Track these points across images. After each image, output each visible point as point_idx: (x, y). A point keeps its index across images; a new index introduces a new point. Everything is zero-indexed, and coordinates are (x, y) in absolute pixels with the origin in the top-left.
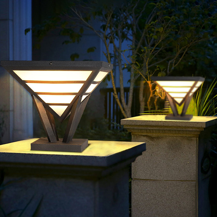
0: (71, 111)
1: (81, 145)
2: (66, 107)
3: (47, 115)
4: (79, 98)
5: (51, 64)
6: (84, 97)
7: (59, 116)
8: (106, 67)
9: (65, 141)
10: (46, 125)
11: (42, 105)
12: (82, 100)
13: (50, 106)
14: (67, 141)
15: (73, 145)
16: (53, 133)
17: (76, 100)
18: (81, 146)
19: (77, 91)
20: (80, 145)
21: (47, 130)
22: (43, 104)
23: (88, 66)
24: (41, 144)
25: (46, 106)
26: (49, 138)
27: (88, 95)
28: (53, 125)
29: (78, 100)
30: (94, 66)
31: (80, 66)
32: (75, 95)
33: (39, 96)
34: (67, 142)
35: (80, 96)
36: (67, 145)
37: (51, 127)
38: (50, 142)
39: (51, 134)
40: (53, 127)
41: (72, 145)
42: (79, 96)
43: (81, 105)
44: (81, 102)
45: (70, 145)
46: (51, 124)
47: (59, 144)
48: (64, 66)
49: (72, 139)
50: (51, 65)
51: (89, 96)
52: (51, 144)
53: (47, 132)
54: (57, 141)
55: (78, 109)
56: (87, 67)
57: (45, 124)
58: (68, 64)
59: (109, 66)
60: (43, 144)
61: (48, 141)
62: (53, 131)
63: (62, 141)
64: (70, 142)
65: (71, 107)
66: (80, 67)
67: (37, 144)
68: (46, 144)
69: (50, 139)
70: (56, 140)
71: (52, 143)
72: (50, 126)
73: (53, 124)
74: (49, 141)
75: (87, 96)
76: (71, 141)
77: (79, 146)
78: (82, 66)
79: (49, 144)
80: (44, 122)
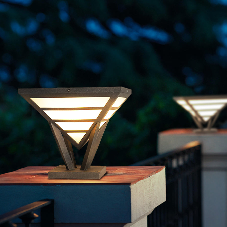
0: (89, 137)
1: (99, 172)
2: (85, 133)
3: (64, 143)
4: (98, 124)
5: (69, 90)
6: (102, 123)
7: (77, 143)
8: (125, 93)
9: (83, 169)
10: (64, 153)
11: (60, 132)
12: (100, 127)
13: (67, 133)
14: (85, 168)
15: (91, 173)
16: (71, 160)
17: (94, 127)
18: (99, 173)
19: (95, 118)
20: (98, 172)
21: (65, 158)
22: (61, 131)
23: (107, 92)
24: (59, 172)
25: (64, 134)
26: (67, 165)
27: (106, 122)
28: (71, 153)
29: (96, 127)
30: (113, 92)
31: (98, 92)
32: (94, 122)
33: (57, 123)
34: (85, 170)
35: (98, 123)
36: (85, 172)
37: (69, 155)
38: (68, 169)
39: (69, 162)
40: (71, 154)
41: (90, 172)
42: (97, 123)
43: (99, 131)
44: (99, 128)
45: (89, 172)
46: (69, 152)
47: (76, 172)
48: (82, 92)
49: (90, 166)
50: (69, 92)
51: (107, 122)
52: (69, 172)
53: (65, 159)
54: (75, 169)
55: (97, 136)
56: (105, 93)
57: (62, 151)
58: (86, 90)
59: (128, 91)
60: (60, 172)
61: (66, 169)
62: (71, 159)
63: (80, 168)
64: (88, 169)
65: (89, 134)
66: (98, 93)
67: (55, 172)
68: (64, 172)
69: (68, 167)
70: (74, 167)
71: (70, 170)
72: (68, 153)
73: (70, 151)
74: (67, 169)
75: (106, 123)
76: (89, 168)
77: (97, 173)
78: (100, 92)
79: (67, 172)
80: (62, 150)
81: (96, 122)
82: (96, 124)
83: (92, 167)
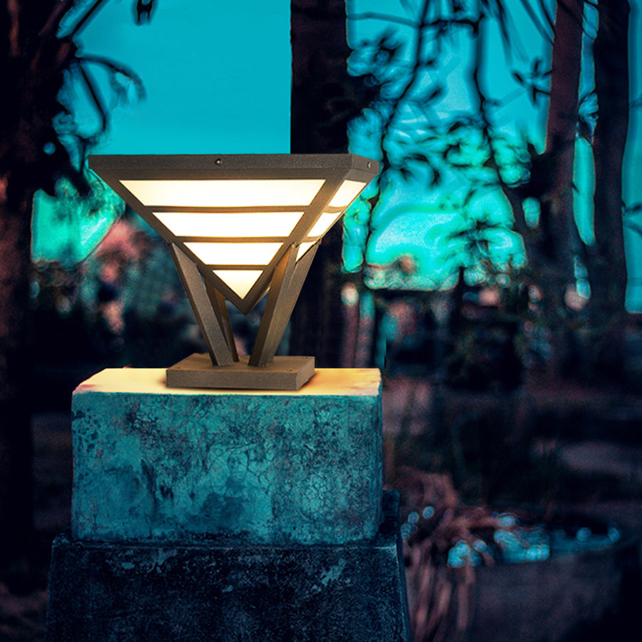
0: (270, 284)
1: (296, 371)
2: (259, 273)
3: (207, 296)
4: (292, 250)
5: (219, 162)
6: (304, 247)
7: (240, 298)
8: (361, 170)
9: (254, 363)
10: (206, 321)
11: (196, 269)
12: (299, 256)
13: (215, 271)
14: (260, 361)
15: (276, 373)
16: (224, 341)
17: (283, 256)
18: (296, 374)
19: (286, 233)
20: (294, 372)
21: (208, 335)
22: (198, 267)
23: (315, 167)
24: (194, 370)
25: (206, 272)
26: (213, 354)
27: (313, 243)
28: (224, 321)
29: (287, 256)
30: (331, 166)
31: (294, 167)
32: (282, 244)
33: (189, 245)
34: (259, 365)
35: (293, 246)
36: (260, 371)
37: (219, 327)
38: (217, 364)
39: (218, 345)
40: (224, 326)
41: (273, 372)
42: (291, 245)
43: (296, 267)
44: (297, 259)
45: (269, 372)
46: (218, 319)
47: (238, 371)
48: (252, 167)
49: (273, 358)
50: (219, 165)
51: (316, 244)
52: (220, 371)
53: (209, 338)
54: (234, 363)
55: (290, 280)
56: (313, 169)
57: (202, 318)
58: (263, 162)
59: (369, 165)
60: (196, 371)
61: (211, 364)
62: (223, 338)
63: (248, 361)
64: (267, 364)
65: (269, 274)
66: (294, 169)
67: (182, 371)
68: (206, 370)
69: (217, 359)
70: (232, 360)
71: (222, 367)
72: (217, 323)
73: (223, 318)
74: (215, 363)
75: (313, 246)
76: (272, 362)
77: (291, 374)
78: (298, 167)
79: (213, 371)
80: (200, 315)
81: (289, 244)
82: (287, 250)
83: (276, 359)
